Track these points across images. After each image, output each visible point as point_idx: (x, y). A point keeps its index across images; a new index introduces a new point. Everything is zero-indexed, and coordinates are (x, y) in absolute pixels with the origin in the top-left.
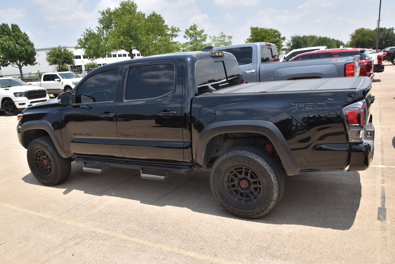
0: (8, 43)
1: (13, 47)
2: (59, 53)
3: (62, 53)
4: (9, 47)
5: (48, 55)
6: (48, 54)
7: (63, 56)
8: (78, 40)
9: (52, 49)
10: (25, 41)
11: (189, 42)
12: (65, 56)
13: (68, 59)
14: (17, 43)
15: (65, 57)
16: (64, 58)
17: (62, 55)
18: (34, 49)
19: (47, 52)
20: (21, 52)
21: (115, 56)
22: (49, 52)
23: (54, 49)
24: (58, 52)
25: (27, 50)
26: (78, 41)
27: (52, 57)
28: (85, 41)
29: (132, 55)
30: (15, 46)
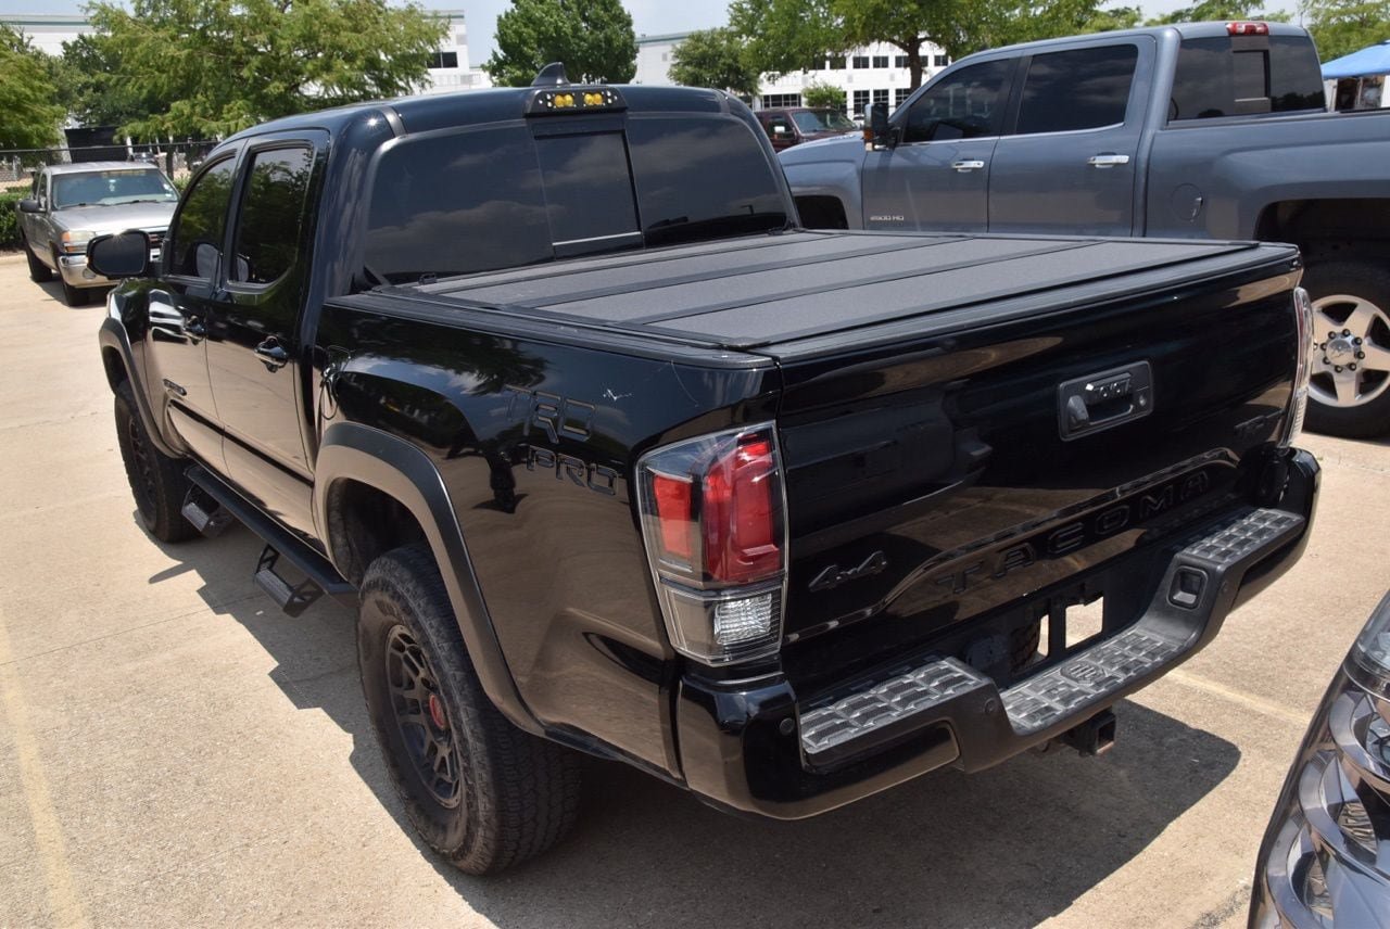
0: (556, 21)
1: (569, 31)
2: (704, 52)
3: (721, 49)
4: (557, 29)
5: (677, 57)
6: (679, 54)
7: (722, 60)
8: (731, 6)
9: (692, 37)
10: (606, 10)
11: (1188, 10)
12: (730, 61)
13: (737, 71)
14: (585, 19)
15: (729, 65)
16: (726, 67)
17: (720, 55)
18: (632, 36)
19: (673, 45)
20: (595, 46)
21: (861, 63)
22: (678, 46)
23: (697, 38)
24: (705, 48)
25: (609, 41)
26: (731, 10)
27: (688, 64)
28: (751, 8)
29: (915, 63)
30: (576, 29)
